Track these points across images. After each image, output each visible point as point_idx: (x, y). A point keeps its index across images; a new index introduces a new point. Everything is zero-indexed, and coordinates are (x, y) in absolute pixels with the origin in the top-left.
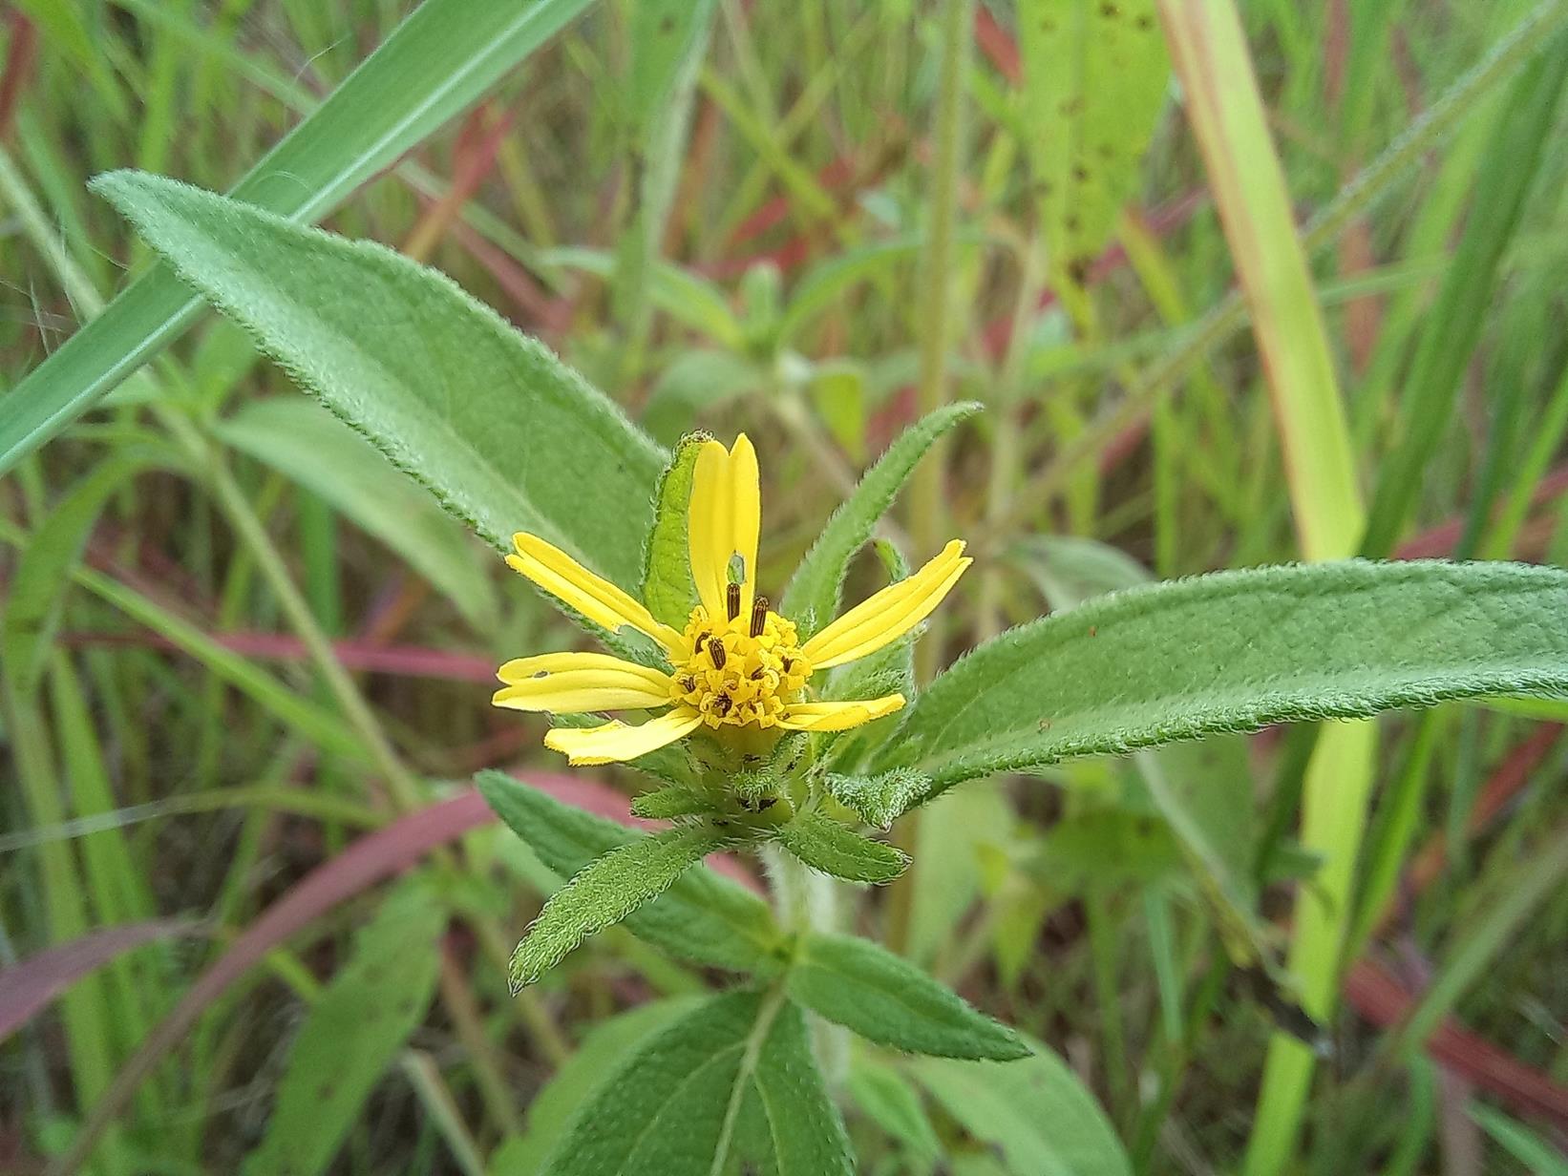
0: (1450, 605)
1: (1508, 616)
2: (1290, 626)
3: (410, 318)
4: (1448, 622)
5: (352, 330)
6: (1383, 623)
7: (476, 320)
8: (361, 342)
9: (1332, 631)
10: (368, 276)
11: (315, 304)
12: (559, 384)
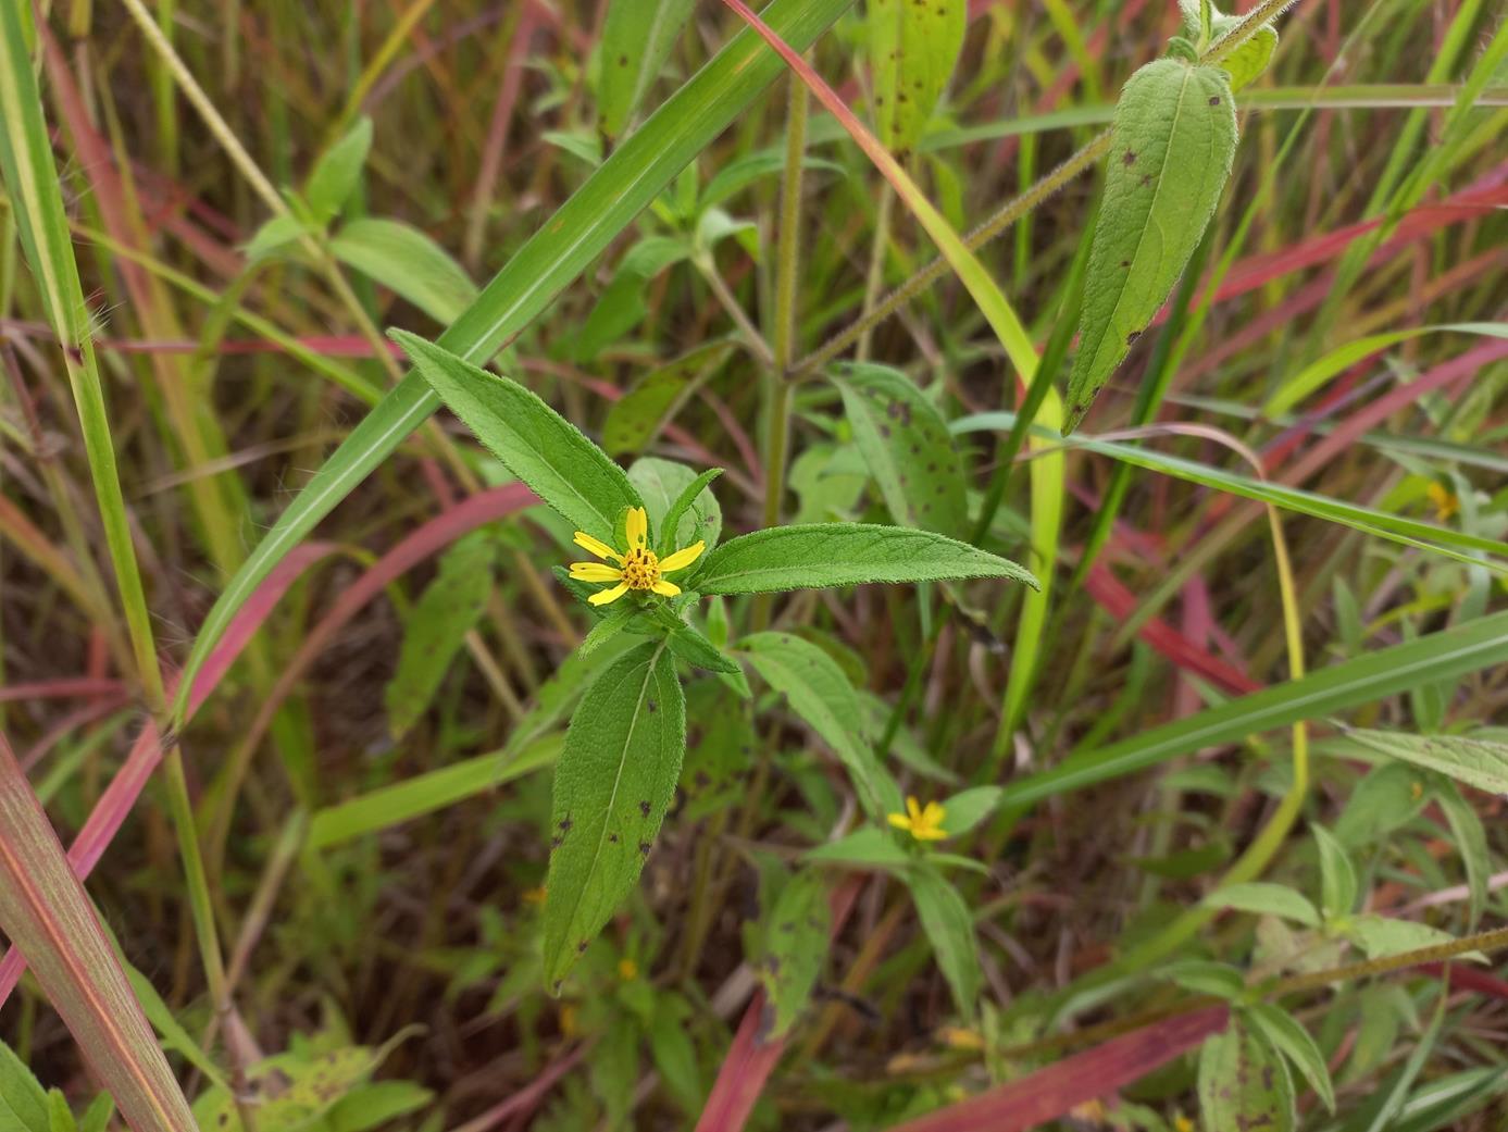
0: (876, 542)
1: (893, 546)
2: (824, 546)
3: (525, 412)
4: (874, 548)
5: (504, 416)
6: (853, 546)
7: (550, 416)
8: (508, 422)
9: (837, 548)
10: (509, 394)
11: (489, 405)
12: (582, 444)
